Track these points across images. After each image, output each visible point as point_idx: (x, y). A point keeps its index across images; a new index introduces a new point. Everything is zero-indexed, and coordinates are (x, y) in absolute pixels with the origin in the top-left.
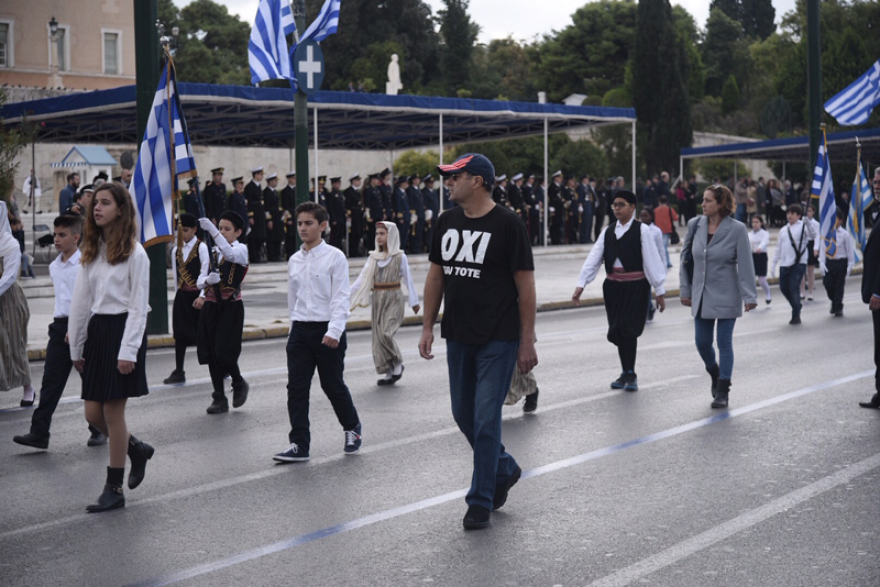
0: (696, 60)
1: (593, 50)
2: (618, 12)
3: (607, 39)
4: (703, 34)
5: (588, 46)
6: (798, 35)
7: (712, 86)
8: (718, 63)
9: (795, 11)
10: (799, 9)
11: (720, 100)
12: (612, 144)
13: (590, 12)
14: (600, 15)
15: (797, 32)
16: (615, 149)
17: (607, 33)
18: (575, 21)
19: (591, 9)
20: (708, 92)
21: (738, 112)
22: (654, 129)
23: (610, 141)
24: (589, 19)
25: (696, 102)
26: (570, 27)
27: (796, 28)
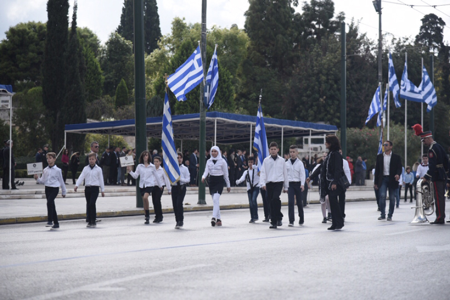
0: (96, 67)
1: (22, 59)
2: (41, 32)
3: (33, 51)
4: (103, 50)
5: (18, 56)
6: (173, 52)
7: (109, 87)
8: (114, 71)
9: (171, 34)
10: (173, 33)
11: (115, 97)
12: (26, 126)
13: (19, 31)
14: (28, 33)
15: (172, 50)
16: (28, 130)
17: (32, 47)
18: (8, 37)
19: (21, 28)
20: (106, 93)
21: (126, 106)
22: (58, 115)
23: (25, 123)
24: (19, 36)
25: (97, 99)
26: (5, 41)
27: (172, 47)
